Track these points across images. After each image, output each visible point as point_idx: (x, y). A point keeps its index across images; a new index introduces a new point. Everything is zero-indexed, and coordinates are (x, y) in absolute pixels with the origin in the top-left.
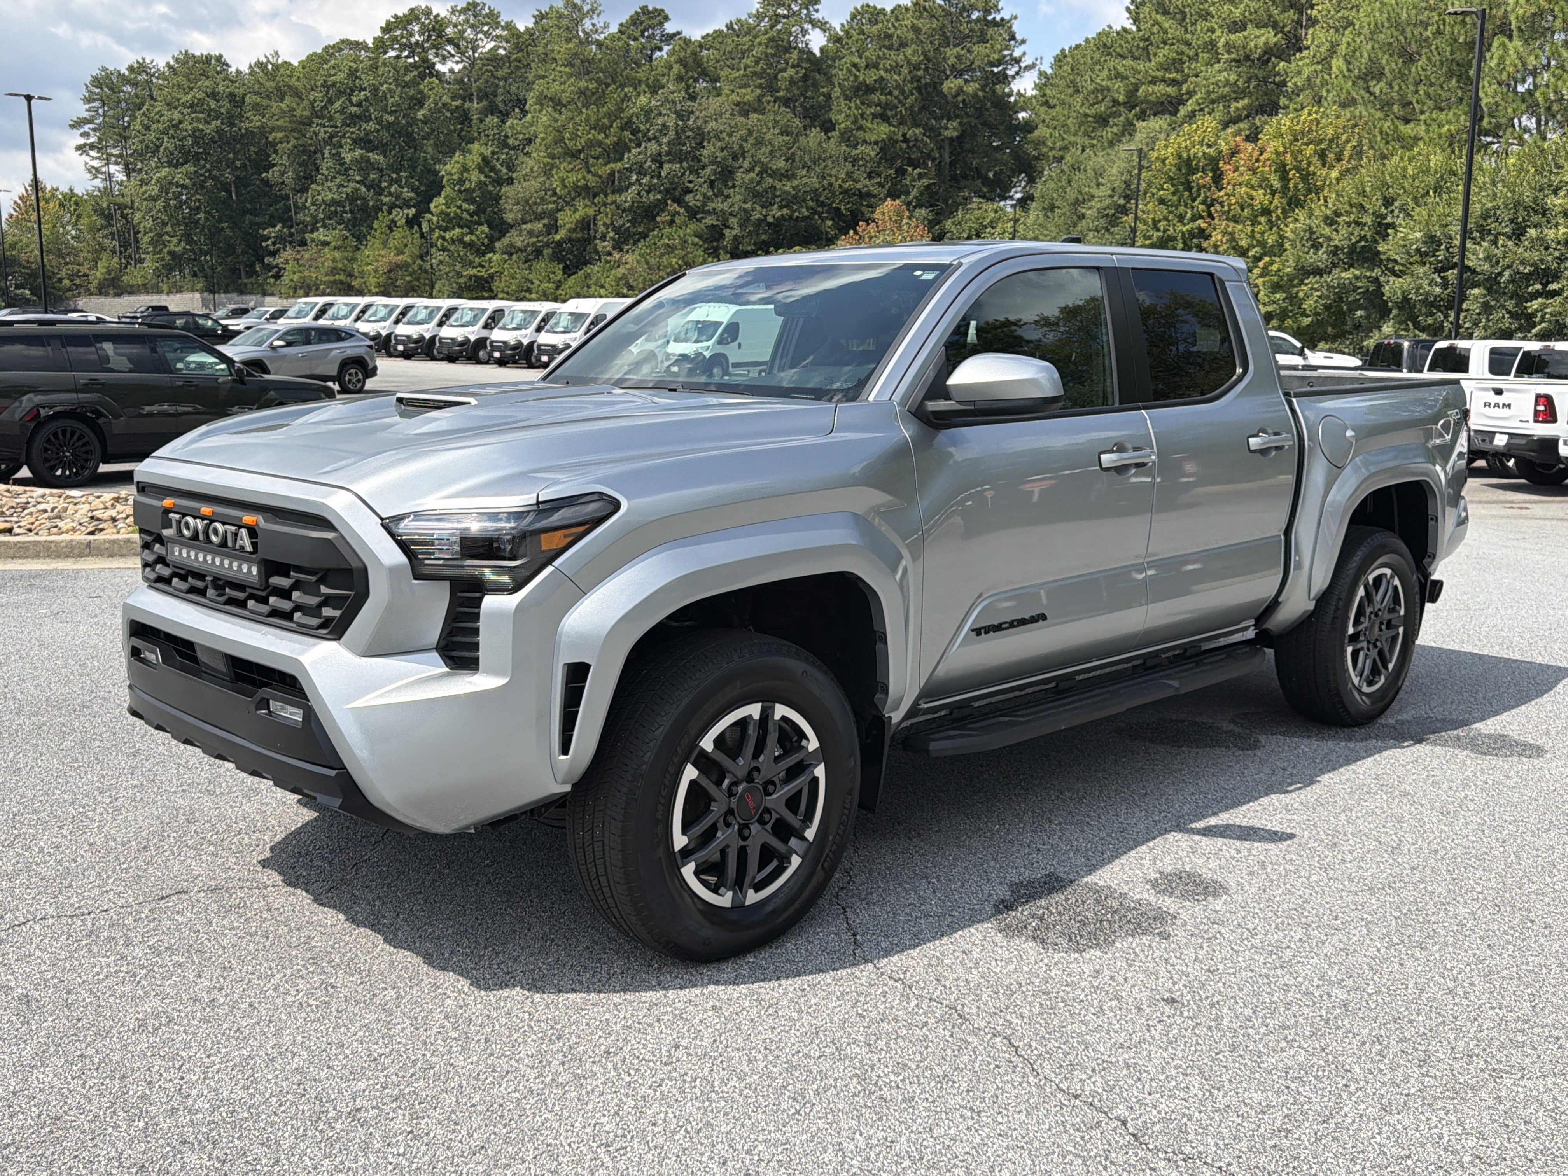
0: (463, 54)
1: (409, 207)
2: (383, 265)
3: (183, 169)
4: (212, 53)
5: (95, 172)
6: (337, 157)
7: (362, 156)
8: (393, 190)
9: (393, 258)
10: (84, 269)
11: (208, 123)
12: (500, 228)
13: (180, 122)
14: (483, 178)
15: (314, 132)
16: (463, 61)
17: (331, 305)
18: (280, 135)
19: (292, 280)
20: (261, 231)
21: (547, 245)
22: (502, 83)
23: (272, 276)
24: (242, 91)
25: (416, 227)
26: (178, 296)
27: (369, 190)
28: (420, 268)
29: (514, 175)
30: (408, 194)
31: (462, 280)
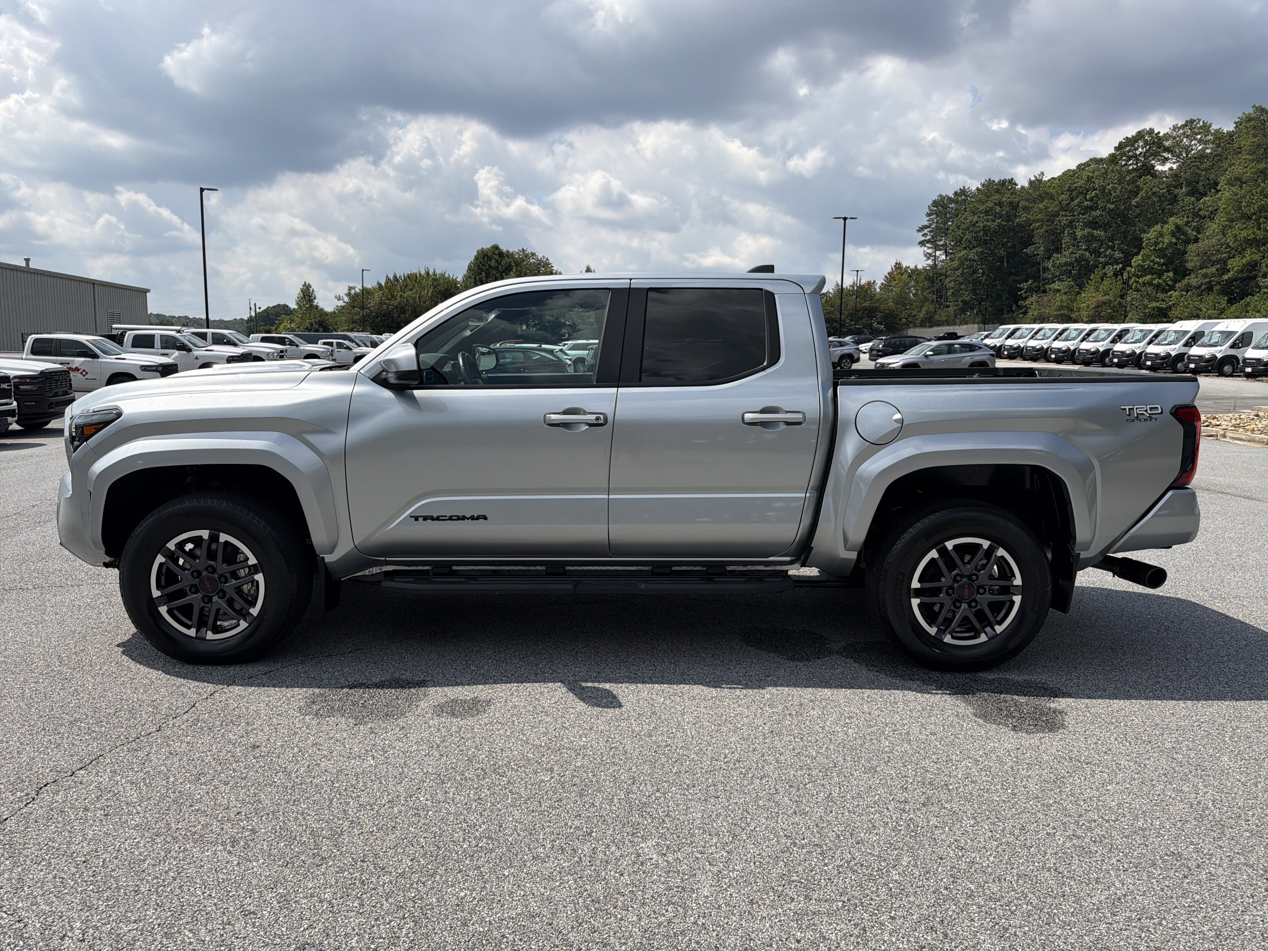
0: (1178, 157)
1: (1118, 264)
2: (1093, 302)
3: (974, 251)
4: (1007, 178)
5: (928, 256)
6: (1073, 236)
7: (1088, 233)
8: (1108, 253)
9: (1101, 298)
10: (914, 313)
11: (994, 221)
12: (1182, 272)
13: (977, 222)
14: (1174, 240)
15: (1060, 220)
16: (1178, 162)
17: (1018, 329)
18: (1038, 224)
19: (1033, 315)
20: (1018, 285)
21: (1218, 283)
22: (1203, 173)
23: (1022, 313)
24: (1017, 199)
25: (1119, 277)
26: (965, 326)
27: (1091, 255)
28: (1120, 303)
29: (1199, 236)
30: (1118, 255)
31: (1147, 311)
